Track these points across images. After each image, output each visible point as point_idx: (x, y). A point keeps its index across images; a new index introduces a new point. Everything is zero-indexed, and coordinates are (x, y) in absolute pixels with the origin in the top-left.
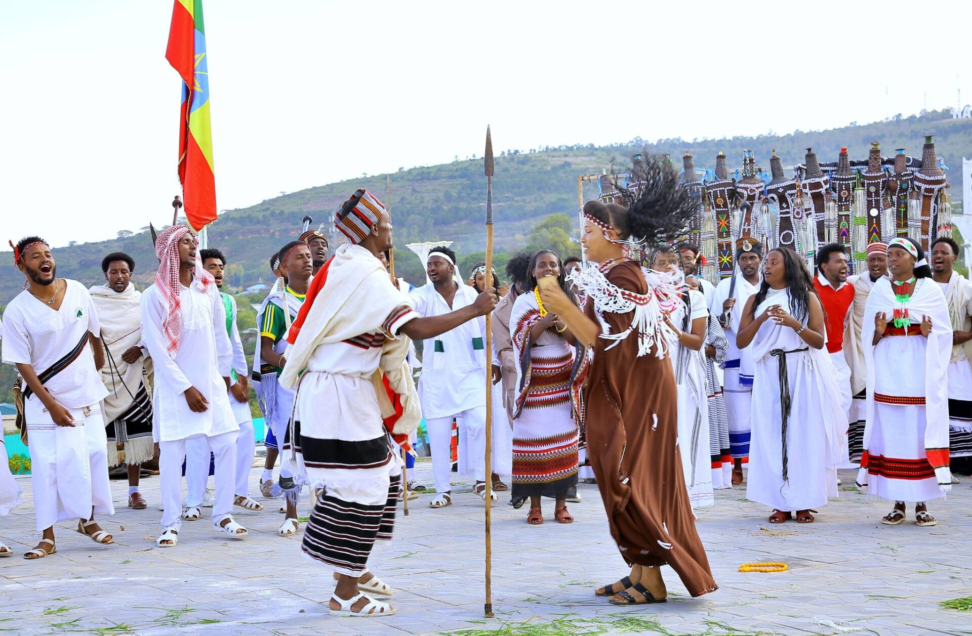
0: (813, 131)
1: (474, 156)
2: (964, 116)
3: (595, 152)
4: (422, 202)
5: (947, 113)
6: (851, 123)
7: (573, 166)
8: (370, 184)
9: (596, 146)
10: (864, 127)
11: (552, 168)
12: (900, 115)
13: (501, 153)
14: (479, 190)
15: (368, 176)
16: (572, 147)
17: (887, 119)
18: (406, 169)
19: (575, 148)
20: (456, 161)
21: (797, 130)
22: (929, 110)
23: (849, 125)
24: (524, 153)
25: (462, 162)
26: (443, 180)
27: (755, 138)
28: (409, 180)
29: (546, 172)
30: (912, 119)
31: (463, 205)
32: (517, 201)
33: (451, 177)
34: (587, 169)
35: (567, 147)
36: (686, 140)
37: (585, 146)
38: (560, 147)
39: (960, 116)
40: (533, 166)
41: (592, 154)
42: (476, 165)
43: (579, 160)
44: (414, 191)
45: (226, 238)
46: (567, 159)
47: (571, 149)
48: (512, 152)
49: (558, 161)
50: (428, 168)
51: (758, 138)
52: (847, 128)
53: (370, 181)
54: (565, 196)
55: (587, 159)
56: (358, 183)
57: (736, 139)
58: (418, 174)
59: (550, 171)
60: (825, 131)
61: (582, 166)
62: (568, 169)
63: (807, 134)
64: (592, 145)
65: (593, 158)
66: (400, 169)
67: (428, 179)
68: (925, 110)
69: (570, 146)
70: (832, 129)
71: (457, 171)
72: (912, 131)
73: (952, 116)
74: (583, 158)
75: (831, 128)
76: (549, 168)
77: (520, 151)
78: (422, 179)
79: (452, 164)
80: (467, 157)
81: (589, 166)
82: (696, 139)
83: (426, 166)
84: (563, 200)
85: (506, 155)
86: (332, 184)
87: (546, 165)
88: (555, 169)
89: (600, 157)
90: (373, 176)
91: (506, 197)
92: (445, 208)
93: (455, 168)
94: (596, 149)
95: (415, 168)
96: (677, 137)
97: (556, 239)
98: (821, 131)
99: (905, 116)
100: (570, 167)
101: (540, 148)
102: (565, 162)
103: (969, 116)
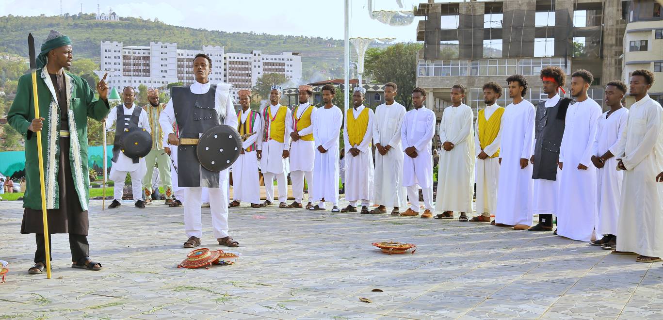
0: (19, 16)
2: (102, 19)
5: (93, 17)
6: (41, 15)
12: (68, 14)
17: (61, 15)
22: (84, 13)
30: (74, 16)
39: (99, 19)
52: (39, 17)
60: (27, 17)
63: (16, 17)
68: (81, 13)
70: (30, 16)
72: (74, 24)
73: (95, 19)
98: (24, 17)
99: (71, 15)
103: (104, 19)
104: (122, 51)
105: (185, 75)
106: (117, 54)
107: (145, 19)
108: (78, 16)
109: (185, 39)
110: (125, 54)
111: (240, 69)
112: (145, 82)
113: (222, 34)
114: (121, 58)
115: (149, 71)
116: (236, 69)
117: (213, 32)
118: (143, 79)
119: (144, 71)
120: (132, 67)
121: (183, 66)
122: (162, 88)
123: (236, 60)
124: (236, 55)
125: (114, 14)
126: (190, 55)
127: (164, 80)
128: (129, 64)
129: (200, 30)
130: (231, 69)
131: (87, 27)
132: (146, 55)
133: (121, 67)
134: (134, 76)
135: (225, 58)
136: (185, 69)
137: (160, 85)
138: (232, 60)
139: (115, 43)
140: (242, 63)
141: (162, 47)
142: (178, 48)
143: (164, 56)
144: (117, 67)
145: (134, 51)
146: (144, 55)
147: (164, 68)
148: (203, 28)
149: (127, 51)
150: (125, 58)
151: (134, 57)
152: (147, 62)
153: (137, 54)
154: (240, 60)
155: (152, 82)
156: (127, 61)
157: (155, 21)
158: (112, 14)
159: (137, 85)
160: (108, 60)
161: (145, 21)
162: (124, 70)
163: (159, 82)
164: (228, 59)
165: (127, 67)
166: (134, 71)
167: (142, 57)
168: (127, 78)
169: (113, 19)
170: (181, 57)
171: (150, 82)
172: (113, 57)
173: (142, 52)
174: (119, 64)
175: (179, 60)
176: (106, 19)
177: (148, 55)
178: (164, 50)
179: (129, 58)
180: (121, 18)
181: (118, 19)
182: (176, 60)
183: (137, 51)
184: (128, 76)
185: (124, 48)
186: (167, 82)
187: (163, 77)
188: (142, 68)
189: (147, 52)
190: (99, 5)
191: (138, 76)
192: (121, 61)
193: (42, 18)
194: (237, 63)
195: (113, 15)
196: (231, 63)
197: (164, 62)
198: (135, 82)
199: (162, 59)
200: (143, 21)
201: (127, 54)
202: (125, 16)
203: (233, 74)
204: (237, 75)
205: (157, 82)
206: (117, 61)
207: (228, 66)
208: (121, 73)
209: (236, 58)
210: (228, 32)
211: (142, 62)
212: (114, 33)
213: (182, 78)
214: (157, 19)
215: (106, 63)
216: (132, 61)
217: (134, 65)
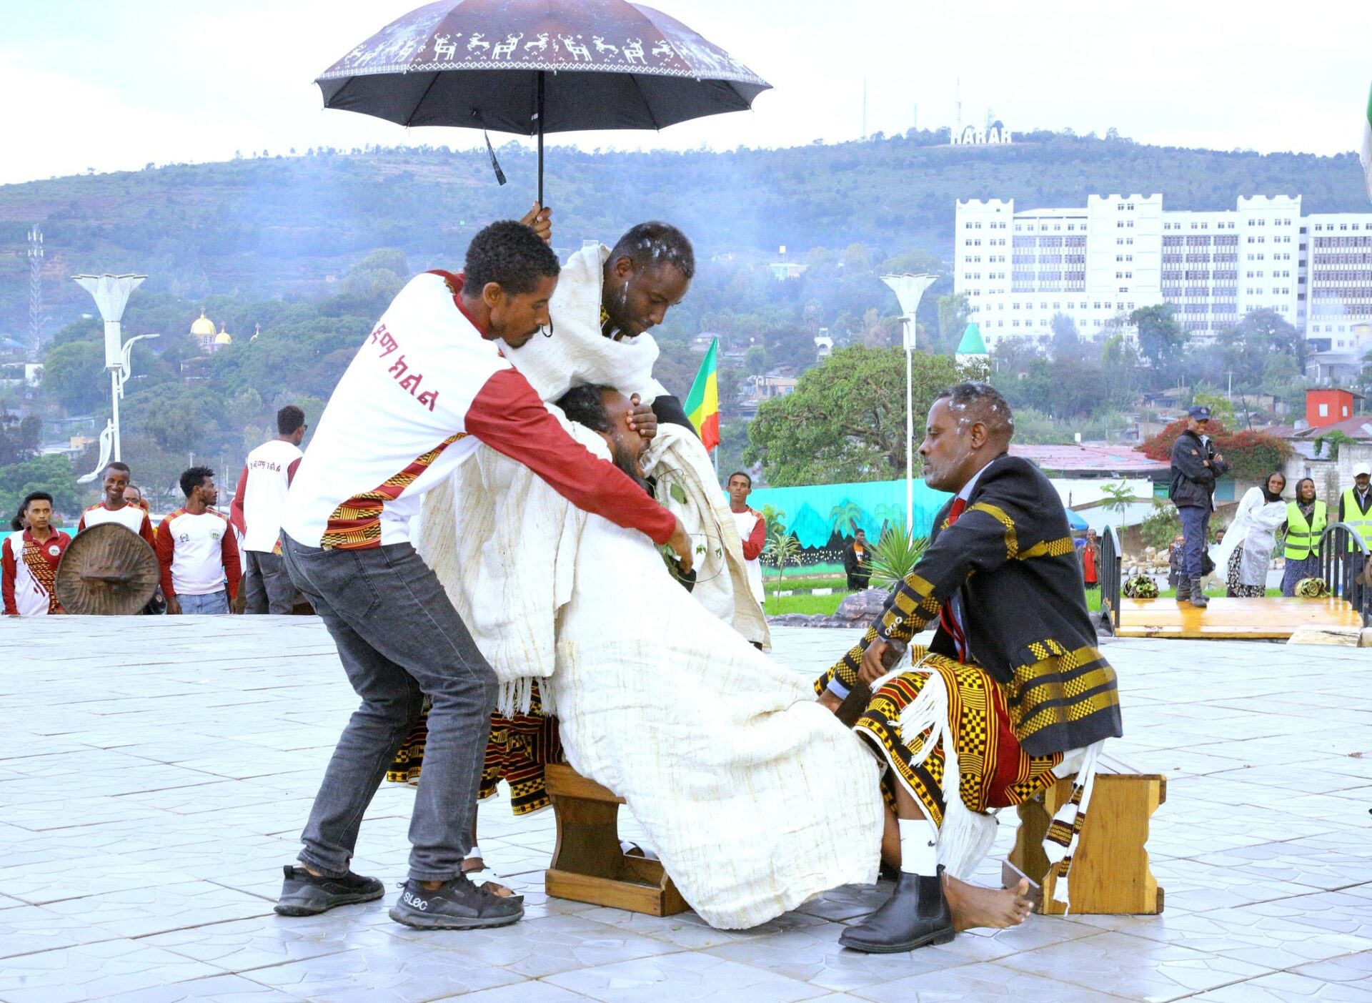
0: (763, 148)
1: (265, 152)
2: (966, 140)
3: (451, 160)
4: (182, 219)
5: (943, 135)
6: (815, 141)
7: (417, 177)
8: (100, 185)
9: (453, 150)
10: (832, 147)
11: (385, 180)
12: (880, 134)
13: (307, 151)
14: (271, 206)
15: (96, 173)
16: (416, 149)
17: (863, 138)
18: (157, 167)
19: (420, 151)
20: (238, 159)
21: (741, 146)
22: (920, 129)
23: (812, 144)
24: (343, 153)
25: (248, 162)
26: (218, 187)
27: (682, 154)
28: (161, 183)
29: (377, 185)
30: (897, 139)
32: (331, 226)
33: (229, 184)
34: (437, 184)
35: (408, 149)
36: (585, 150)
37: (435, 149)
38: (398, 148)
39: (959, 142)
40: (356, 174)
41: (445, 163)
42: (269, 166)
43: (426, 170)
44: (170, 201)
46: (408, 168)
47: (414, 152)
48: (325, 150)
49: (393, 170)
50: (193, 166)
51: (686, 153)
52: (809, 147)
53: (100, 181)
54: (403, 223)
55: (438, 168)
56: (79, 182)
57: (655, 153)
58: (177, 176)
59: (381, 184)
60: (780, 150)
61: (430, 179)
62: (409, 182)
63: (755, 153)
64: (446, 149)
65: (446, 168)
66: (149, 165)
67: (193, 184)
68: (914, 129)
69: (412, 147)
71: (238, 174)
72: (895, 159)
73: (949, 142)
74: (432, 168)
75: (787, 146)
76: (381, 179)
77: (337, 151)
78: (183, 184)
79: (232, 163)
80: (255, 154)
81: (440, 179)
82: (598, 149)
83: (189, 164)
84: (401, 228)
85: (315, 154)
86: (37, 182)
87: (376, 174)
88: (390, 181)
89: (457, 168)
90: (104, 174)
91: (315, 219)
93: (235, 170)
94: (452, 155)
95: (173, 166)
96: (571, 145)
97: (384, 286)
98: (774, 150)
99: (887, 136)
100: (412, 180)
101: (367, 148)
102: (405, 172)
103: (972, 142)
104: (1010, 225)
105: (1184, 283)
106: (998, 234)
107: (1081, 132)
108: (904, 137)
109: (1191, 183)
110: (1018, 233)
111: (1347, 259)
112: (1071, 306)
113: (1303, 162)
114: (1009, 242)
115: (1081, 276)
116: (1337, 259)
117: (1274, 157)
118: (1064, 298)
119: (1071, 276)
120: (1037, 268)
121: (1178, 259)
122: (1118, 322)
123: (1337, 233)
124: (1337, 219)
125: (998, 125)
126: (1199, 226)
127: (1125, 298)
128: (1029, 259)
129: (1235, 155)
130: (1321, 259)
131: (924, 165)
132: (1077, 232)
133: (1007, 268)
134: (1041, 290)
135: (1303, 230)
136: (1185, 266)
137: (1112, 314)
138: (1325, 233)
139: (995, 203)
140: (1356, 242)
141: (1121, 208)
142: (1167, 207)
143: (1125, 233)
144: (997, 268)
145: (1044, 222)
146: (1071, 233)
147: (1124, 267)
148: (1244, 148)
149: (1024, 223)
150: (1017, 242)
151: (1043, 238)
152: (1079, 251)
153: (1051, 232)
154: (1350, 233)
155: (1090, 306)
156: (1024, 251)
157: (1108, 137)
158: (994, 126)
159: (1049, 314)
160: (973, 251)
161: (1082, 140)
162: (1016, 277)
163: (1108, 306)
164: (1313, 233)
165: (1024, 268)
166: (1043, 277)
167: (1064, 240)
168: (1022, 298)
169: (994, 140)
170: (1173, 232)
171: (1084, 306)
172: (985, 243)
173: (1064, 223)
174: (1002, 259)
175: (1168, 241)
176: (978, 142)
177: (1083, 233)
178: (1126, 216)
179: (1030, 241)
180: (1016, 137)
181: (1009, 141)
182: (1160, 241)
183: (1051, 223)
184: (1025, 291)
185: (1018, 215)
186: (1131, 306)
187: (1121, 290)
188: (1064, 267)
189: (1077, 223)
190: (960, 105)
191: (1052, 290)
192: (1008, 251)
193: (818, 150)
194: (1338, 241)
195: (994, 130)
196: (1320, 242)
197: (1124, 250)
198: (1044, 306)
199: (1120, 242)
200: (1075, 139)
201: (1025, 232)
202: (1027, 129)
203: (1327, 276)
204: (1338, 276)
205: (1103, 306)
206: (997, 251)
207: (1312, 251)
208: (1007, 283)
209: (1337, 227)
210: (1319, 155)
211: (1064, 251)
212: (995, 178)
213: (1177, 292)
214: (1113, 130)
215: (968, 260)
216: (1037, 251)
217: (1043, 260)
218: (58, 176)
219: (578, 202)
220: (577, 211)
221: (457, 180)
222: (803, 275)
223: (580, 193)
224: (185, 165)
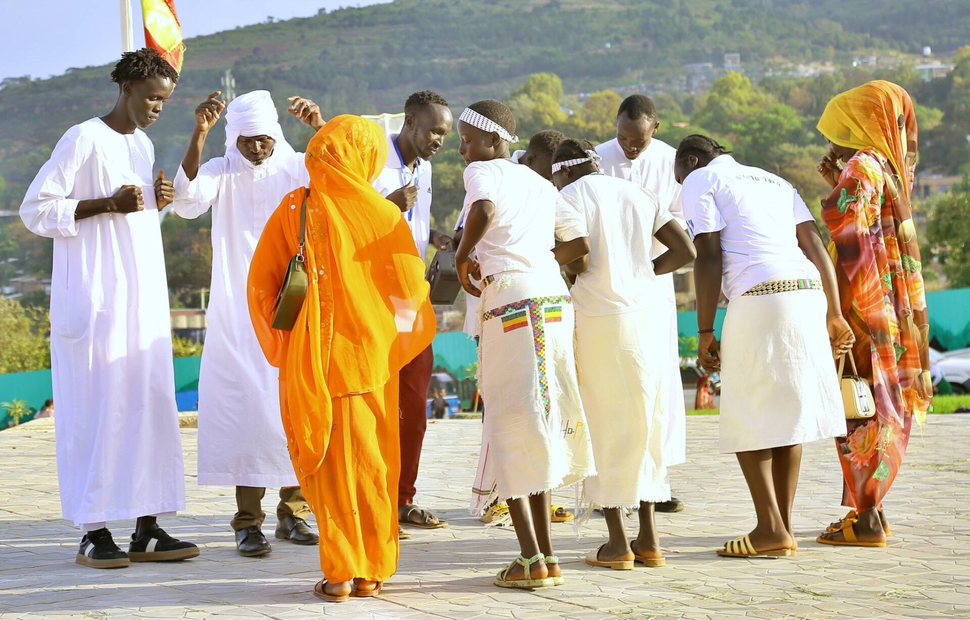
4: (352, 58)
7: (563, 5)
8: (278, 31)
11: (534, 9)
14: (431, 41)
15: (275, 21)
18: (328, 11)
26: (381, 26)
28: (332, 26)
29: (526, 15)
31: (409, 62)
32: (484, 57)
33: (392, 23)
34: (583, 10)
40: (507, 6)
44: (340, 42)
45: (75, 107)
50: (359, 9)
53: (278, 28)
54: (551, 49)
56: (260, 30)
58: (345, 19)
59: (530, 14)
62: (555, 10)
66: (321, 11)
67: (360, 25)
71: (400, 13)
76: (529, 9)
78: (352, 25)
83: (356, 6)
84: (549, 54)
86: (225, 32)
88: (537, 11)
90: (282, 21)
91: (470, 50)
92: (384, 65)
93: (397, 9)
95: (341, 10)
97: (541, 109)
100: (559, 8)
218: (242, 26)
219: (717, 17)
220: (715, 27)
221: (602, 6)
222: (950, 76)
223: (718, 9)
224: (353, 8)
